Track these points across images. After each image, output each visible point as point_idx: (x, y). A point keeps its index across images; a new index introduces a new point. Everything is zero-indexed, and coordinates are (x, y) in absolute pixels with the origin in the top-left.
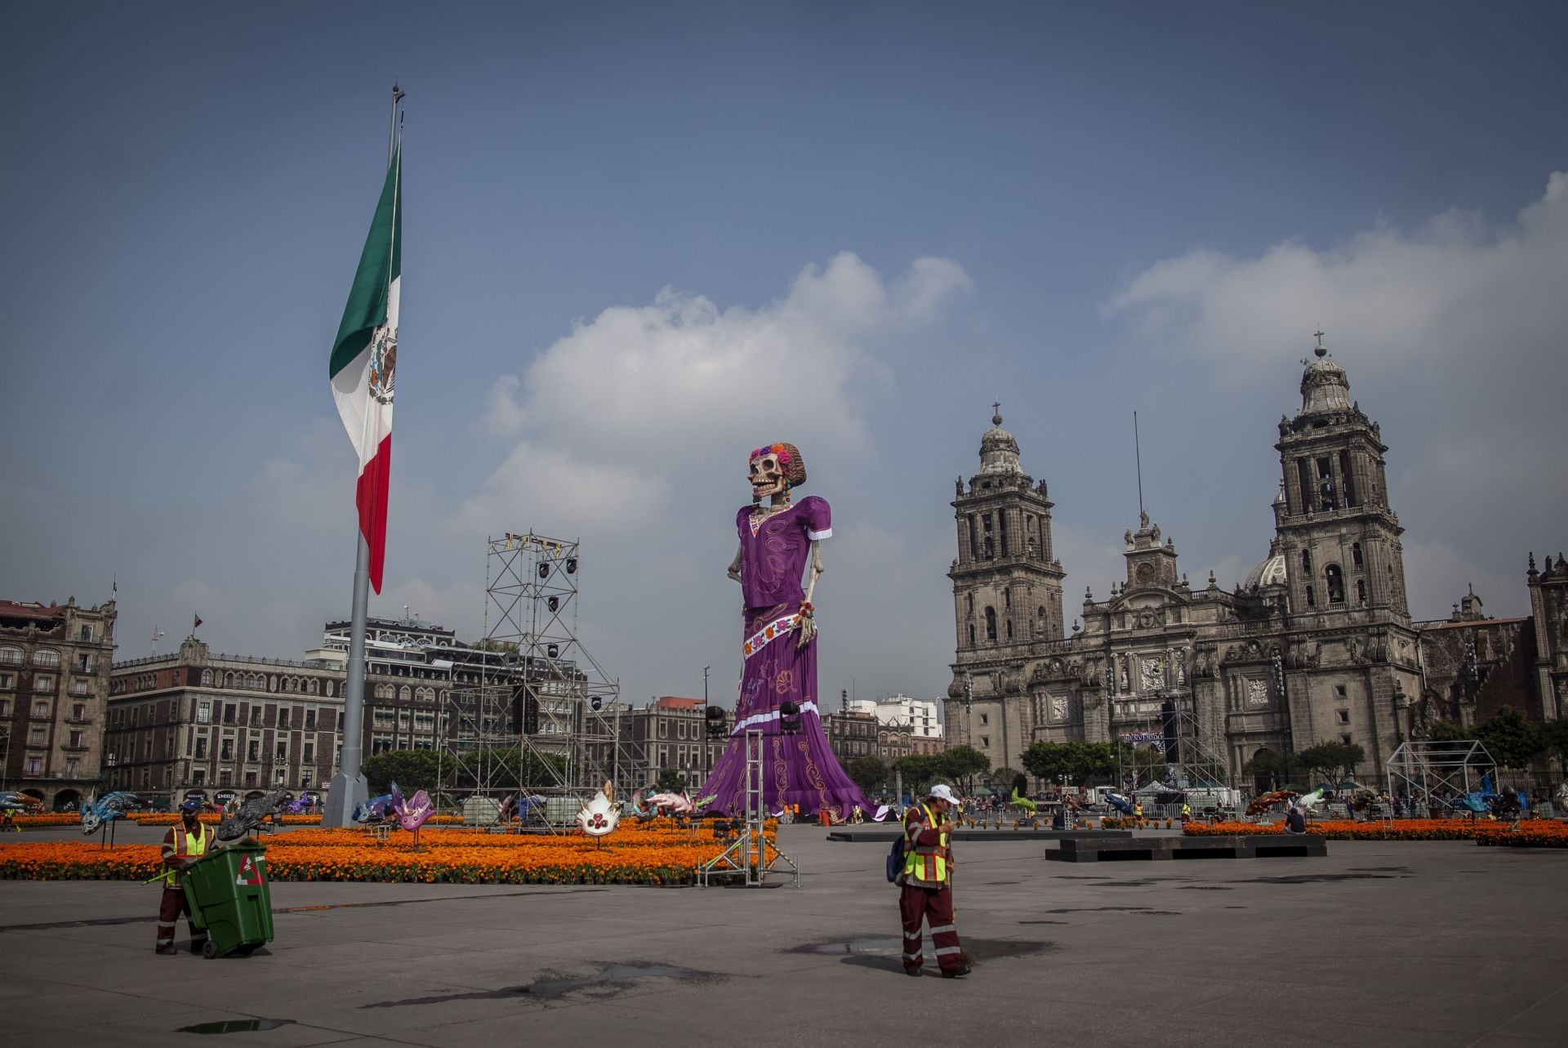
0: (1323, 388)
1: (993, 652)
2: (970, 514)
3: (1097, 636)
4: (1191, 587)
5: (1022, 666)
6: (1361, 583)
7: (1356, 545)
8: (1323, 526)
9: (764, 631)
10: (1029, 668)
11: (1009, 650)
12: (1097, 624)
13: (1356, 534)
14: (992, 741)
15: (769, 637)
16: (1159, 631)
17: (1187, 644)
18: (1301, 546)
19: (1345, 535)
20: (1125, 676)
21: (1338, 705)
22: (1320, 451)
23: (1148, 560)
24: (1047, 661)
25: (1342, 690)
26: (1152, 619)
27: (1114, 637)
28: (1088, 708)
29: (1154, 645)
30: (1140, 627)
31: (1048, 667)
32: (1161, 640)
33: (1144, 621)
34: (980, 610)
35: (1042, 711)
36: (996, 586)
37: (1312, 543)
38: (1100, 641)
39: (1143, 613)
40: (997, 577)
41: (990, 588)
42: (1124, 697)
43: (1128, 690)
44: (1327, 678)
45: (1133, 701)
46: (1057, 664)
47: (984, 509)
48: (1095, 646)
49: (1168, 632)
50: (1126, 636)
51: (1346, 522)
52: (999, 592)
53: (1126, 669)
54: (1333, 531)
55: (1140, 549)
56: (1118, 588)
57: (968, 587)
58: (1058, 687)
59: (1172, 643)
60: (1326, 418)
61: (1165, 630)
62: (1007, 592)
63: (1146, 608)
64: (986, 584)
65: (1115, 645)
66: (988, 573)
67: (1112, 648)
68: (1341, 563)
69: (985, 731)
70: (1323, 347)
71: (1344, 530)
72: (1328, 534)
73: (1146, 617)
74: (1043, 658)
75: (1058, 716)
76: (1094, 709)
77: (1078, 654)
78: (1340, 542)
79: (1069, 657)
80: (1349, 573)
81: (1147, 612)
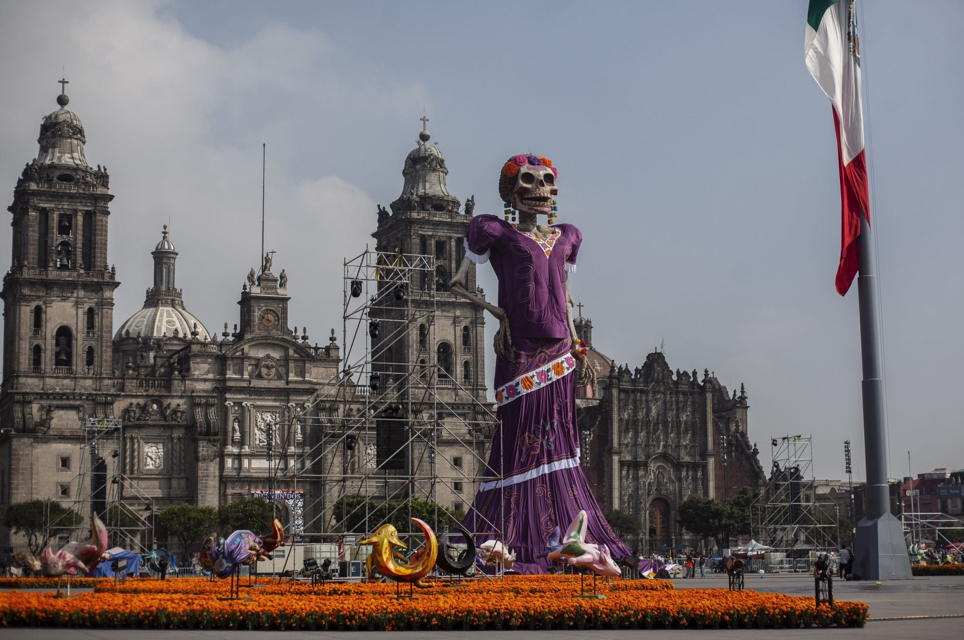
0: (437, 173)
1: (67, 381)
2: (44, 209)
3: (205, 380)
4: (311, 342)
5: (112, 403)
6: (466, 364)
7: (466, 329)
8: (442, 305)
9: (550, 365)
10: (119, 406)
11: (89, 383)
12: (206, 367)
13: (467, 318)
14: (74, 490)
16: (281, 384)
17: (308, 401)
18: (420, 321)
19: (459, 317)
20: (237, 427)
21: (454, 474)
22: (442, 233)
23: (274, 306)
24: (141, 401)
25: (457, 462)
26: (274, 370)
27: (229, 384)
28: (204, 460)
29: (273, 398)
30: (260, 377)
31: (143, 408)
32: (285, 393)
33: (264, 371)
34: (51, 328)
35: (132, 458)
36: (77, 304)
37: (431, 320)
38: (208, 386)
39: (264, 363)
40: (82, 293)
41: (68, 306)
42: (236, 450)
43: (241, 443)
44: (447, 449)
45: (247, 456)
46: (155, 406)
47: (66, 207)
48: (204, 391)
49: (291, 386)
50: (245, 384)
51: (462, 305)
52: (81, 311)
53: (241, 421)
54: (448, 312)
55: (266, 293)
56: (231, 330)
57: (38, 297)
58: (155, 432)
59: (295, 398)
60: (445, 204)
61: (287, 383)
62: (91, 313)
63: (268, 356)
64: (65, 299)
65: (231, 393)
66: (72, 286)
67: (228, 396)
68: (453, 342)
69: (66, 477)
70: (427, 132)
71: (458, 313)
72: (444, 314)
73: (268, 367)
74: (137, 396)
75: (150, 465)
76: (212, 461)
77: (181, 397)
78: (454, 323)
79: (169, 401)
80: (459, 354)
81: (269, 363)
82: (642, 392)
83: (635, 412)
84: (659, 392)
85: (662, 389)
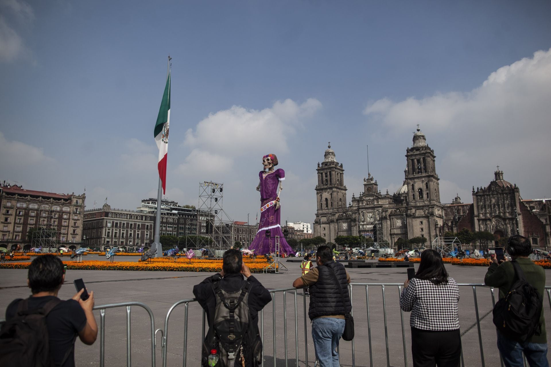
0: (419, 140)
1: (327, 210)
2: (321, 173)
3: (356, 207)
4: (382, 194)
5: (335, 215)
6: (427, 193)
7: (427, 183)
8: (418, 178)
9: (266, 205)
10: (337, 215)
11: (331, 210)
12: (356, 203)
13: (426, 180)
14: (326, 235)
15: (268, 207)
16: (372, 206)
17: (380, 209)
18: (412, 183)
20: (363, 218)
21: (421, 226)
22: (417, 157)
23: (370, 186)
24: (342, 213)
25: (422, 222)
26: (371, 202)
27: (360, 207)
29: (371, 209)
30: (367, 204)
31: (342, 215)
32: (373, 208)
33: (368, 203)
34: (324, 199)
35: (340, 227)
36: (328, 193)
37: (414, 182)
38: (356, 208)
40: (329, 190)
41: (326, 193)
42: (363, 223)
43: (364, 222)
44: (418, 219)
45: (365, 225)
46: (345, 214)
47: (325, 171)
48: (355, 209)
49: (375, 206)
50: (364, 207)
51: (424, 177)
52: (329, 194)
53: (363, 216)
54: (420, 179)
55: (368, 183)
56: (362, 194)
57: (321, 193)
58: (345, 220)
59: (376, 209)
60: (419, 148)
61: (374, 205)
62: (331, 194)
63: (369, 199)
64: (326, 192)
66: (326, 189)
67: (360, 210)
68: (422, 188)
69: (324, 232)
70: (419, 129)
71: (423, 179)
73: (369, 202)
74: (341, 212)
75: (345, 228)
76: (354, 227)
77: (350, 211)
78: (422, 182)
79: (348, 213)
80: (424, 191)
81: (369, 201)
82: (487, 195)
83: (485, 202)
84: (494, 195)
85: (495, 193)
